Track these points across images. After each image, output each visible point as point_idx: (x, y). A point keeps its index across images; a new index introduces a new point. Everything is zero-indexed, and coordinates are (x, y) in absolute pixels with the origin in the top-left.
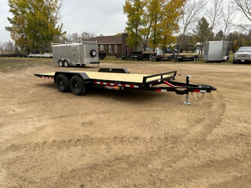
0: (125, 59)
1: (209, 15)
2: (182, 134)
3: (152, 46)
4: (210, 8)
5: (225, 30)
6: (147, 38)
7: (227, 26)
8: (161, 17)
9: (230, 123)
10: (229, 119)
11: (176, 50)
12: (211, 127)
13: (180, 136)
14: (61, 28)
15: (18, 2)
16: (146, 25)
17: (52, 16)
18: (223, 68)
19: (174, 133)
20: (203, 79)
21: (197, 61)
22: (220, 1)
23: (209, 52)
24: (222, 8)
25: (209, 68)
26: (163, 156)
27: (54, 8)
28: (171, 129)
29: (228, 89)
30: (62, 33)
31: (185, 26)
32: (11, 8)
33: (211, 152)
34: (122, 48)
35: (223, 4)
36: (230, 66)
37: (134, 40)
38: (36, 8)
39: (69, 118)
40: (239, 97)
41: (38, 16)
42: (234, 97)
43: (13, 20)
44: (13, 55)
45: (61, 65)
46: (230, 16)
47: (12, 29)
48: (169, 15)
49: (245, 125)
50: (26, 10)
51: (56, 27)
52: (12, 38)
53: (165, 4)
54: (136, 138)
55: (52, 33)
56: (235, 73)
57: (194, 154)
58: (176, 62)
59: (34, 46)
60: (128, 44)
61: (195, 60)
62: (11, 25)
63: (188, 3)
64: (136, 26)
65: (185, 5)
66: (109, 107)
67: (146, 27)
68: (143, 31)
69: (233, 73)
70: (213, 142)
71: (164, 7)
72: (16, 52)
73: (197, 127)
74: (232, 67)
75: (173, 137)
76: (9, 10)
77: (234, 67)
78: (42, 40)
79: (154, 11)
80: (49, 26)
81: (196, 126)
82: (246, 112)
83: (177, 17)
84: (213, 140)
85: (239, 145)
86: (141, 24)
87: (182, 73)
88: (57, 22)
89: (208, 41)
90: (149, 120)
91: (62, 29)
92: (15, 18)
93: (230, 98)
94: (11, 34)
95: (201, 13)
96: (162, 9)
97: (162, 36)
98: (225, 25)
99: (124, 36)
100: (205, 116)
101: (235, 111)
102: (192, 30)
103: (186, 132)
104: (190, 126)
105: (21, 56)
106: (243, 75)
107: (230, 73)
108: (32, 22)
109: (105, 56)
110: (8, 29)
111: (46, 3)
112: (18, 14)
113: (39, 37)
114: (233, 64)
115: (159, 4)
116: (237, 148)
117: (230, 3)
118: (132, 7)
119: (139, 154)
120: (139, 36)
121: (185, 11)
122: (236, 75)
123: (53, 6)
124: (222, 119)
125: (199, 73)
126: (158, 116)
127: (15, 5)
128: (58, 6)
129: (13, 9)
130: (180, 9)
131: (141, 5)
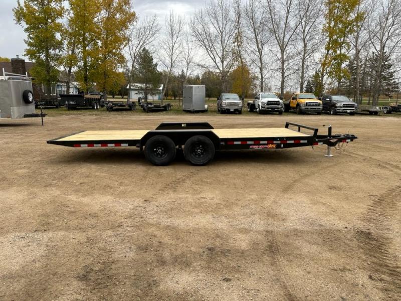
8: (94, 40)
31: (133, 59)
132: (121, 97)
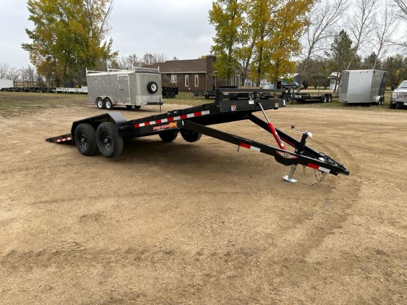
0: (210, 97)
1: (352, 26)
2: (262, 247)
3: (255, 77)
4: (354, 15)
5: (379, 51)
6: (247, 63)
7: (381, 44)
8: (271, 29)
9: (360, 225)
10: (361, 215)
11: (297, 84)
12: (321, 232)
13: (255, 251)
14: (109, 46)
15: (43, 5)
16: (247, 42)
17: (95, 27)
18: (371, 116)
19: (247, 242)
20: (330, 135)
21: (328, 104)
22: (370, 4)
23: (349, 88)
24: (374, 15)
25: (347, 115)
26: (207, 297)
27: (99, 14)
28: (243, 233)
29: (372, 155)
30: (110, 54)
31: (311, 44)
32: (32, 14)
33: (309, 292)
34: (207, 80)
35: (376, 9)
36: (384, 113)
37: (225, 66)
38: (70, 14)
39: (65, 204)
40: (389, 170)
41: (74, 27)
42: (381, 171)
43: (34, 33)
44: (32, 88)
45: (100, 106)
46: (387, 28)
47: (33, 47)
48: (285, 26)
49: (390, 230)
50: (55, 17)
51: (101, 45)
52: (31, 62)
53: (278, 8)
54: (169, 253)
55: (95, 53)
56: (390, 125)
57: (272, 296)
58: (292, 104)
59: (66, 75)
60: (216, 73)
61: (325, 101)
62: (31, 42)
63: (316, 6)
64: (230, 44)
65: (312, 10)
66: (145, 185)
67: (246, 46)
68: (240, 53)
69: (388, 125)
70: (318, 267)
71: (276, 14)
72: (38, 84)
73: (296, 230)
74: (387, 115)
75: (242, 251)
76: (29, 17)
77: (391, 115)
78: (78, 65)
79: (259, 20)
80: (90, 43)
81: (293, 229)
82: (396, 202)
83: (297, 30)
84: (319, 263)
85: (370, 275)
86: (238, 40)
87: (298, 123)
88: (103, 37)
89: (349, 69)
90: (209, 213)
91: (110, 49)
92: (38, 29)
93: (372, 173)
94: (31, 56)
95: (337, 22)
96: (272, 15)
97: (272, 61)
98: (378, 44)
99: (210, 59)
100: (316, 208)
101: (375, 200)
102: (323, 51)
103: (270, 241)
104: (283, 228)
105: (45, 90)
106: (404, 128)
107: (381, 124)
108: (64, 36)
109: (177, 93)
110: (27, 47)
111: (87, 7)
112: (43, 24)
113: (74, 60)
114: (389, 110)
115: (269, 7)
116: (364, 284)
117: (387, 6)
118: (224, 12)
119: (159, 291)
120: (235, 61)
121: (312, 19)
122: (391, 129)
123: (97, 12)
124: (348, 214)
125: (327, 124)
126: (228, 205)
127: (37, 10)
128: (106, 10)
129: (35, 16)
130: (304, 17)
131: (238, 10)
132: (323, 88)
